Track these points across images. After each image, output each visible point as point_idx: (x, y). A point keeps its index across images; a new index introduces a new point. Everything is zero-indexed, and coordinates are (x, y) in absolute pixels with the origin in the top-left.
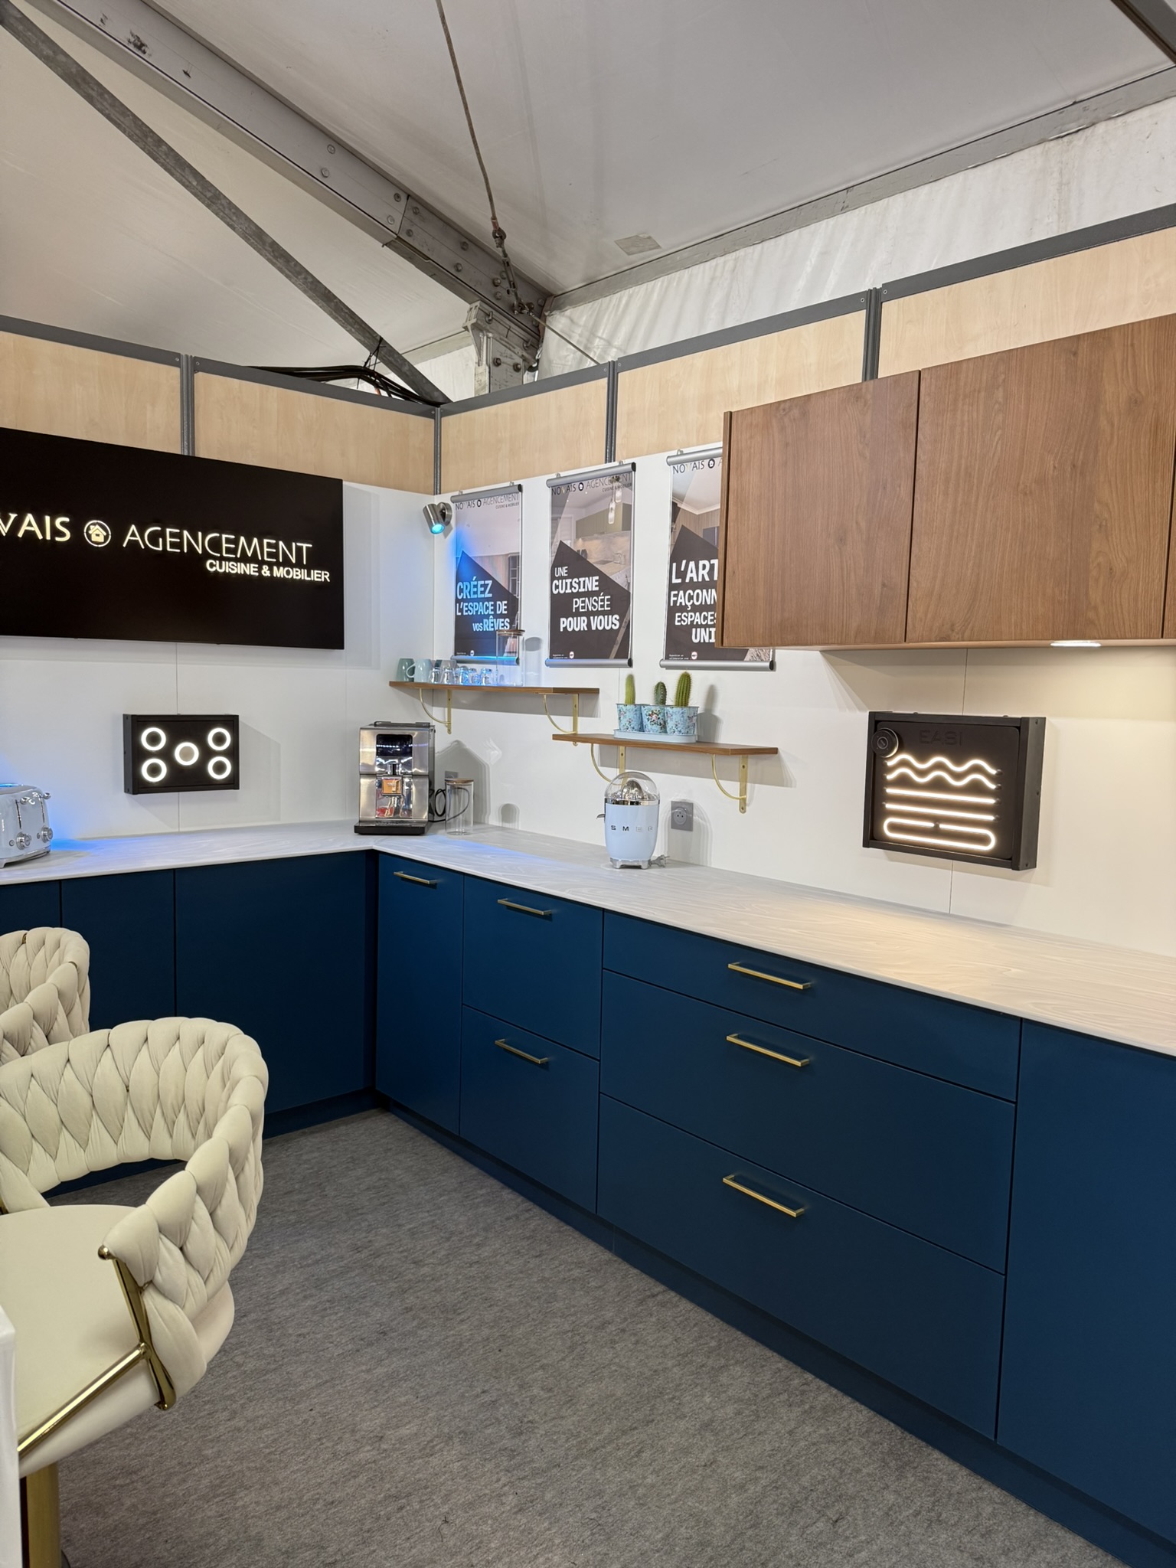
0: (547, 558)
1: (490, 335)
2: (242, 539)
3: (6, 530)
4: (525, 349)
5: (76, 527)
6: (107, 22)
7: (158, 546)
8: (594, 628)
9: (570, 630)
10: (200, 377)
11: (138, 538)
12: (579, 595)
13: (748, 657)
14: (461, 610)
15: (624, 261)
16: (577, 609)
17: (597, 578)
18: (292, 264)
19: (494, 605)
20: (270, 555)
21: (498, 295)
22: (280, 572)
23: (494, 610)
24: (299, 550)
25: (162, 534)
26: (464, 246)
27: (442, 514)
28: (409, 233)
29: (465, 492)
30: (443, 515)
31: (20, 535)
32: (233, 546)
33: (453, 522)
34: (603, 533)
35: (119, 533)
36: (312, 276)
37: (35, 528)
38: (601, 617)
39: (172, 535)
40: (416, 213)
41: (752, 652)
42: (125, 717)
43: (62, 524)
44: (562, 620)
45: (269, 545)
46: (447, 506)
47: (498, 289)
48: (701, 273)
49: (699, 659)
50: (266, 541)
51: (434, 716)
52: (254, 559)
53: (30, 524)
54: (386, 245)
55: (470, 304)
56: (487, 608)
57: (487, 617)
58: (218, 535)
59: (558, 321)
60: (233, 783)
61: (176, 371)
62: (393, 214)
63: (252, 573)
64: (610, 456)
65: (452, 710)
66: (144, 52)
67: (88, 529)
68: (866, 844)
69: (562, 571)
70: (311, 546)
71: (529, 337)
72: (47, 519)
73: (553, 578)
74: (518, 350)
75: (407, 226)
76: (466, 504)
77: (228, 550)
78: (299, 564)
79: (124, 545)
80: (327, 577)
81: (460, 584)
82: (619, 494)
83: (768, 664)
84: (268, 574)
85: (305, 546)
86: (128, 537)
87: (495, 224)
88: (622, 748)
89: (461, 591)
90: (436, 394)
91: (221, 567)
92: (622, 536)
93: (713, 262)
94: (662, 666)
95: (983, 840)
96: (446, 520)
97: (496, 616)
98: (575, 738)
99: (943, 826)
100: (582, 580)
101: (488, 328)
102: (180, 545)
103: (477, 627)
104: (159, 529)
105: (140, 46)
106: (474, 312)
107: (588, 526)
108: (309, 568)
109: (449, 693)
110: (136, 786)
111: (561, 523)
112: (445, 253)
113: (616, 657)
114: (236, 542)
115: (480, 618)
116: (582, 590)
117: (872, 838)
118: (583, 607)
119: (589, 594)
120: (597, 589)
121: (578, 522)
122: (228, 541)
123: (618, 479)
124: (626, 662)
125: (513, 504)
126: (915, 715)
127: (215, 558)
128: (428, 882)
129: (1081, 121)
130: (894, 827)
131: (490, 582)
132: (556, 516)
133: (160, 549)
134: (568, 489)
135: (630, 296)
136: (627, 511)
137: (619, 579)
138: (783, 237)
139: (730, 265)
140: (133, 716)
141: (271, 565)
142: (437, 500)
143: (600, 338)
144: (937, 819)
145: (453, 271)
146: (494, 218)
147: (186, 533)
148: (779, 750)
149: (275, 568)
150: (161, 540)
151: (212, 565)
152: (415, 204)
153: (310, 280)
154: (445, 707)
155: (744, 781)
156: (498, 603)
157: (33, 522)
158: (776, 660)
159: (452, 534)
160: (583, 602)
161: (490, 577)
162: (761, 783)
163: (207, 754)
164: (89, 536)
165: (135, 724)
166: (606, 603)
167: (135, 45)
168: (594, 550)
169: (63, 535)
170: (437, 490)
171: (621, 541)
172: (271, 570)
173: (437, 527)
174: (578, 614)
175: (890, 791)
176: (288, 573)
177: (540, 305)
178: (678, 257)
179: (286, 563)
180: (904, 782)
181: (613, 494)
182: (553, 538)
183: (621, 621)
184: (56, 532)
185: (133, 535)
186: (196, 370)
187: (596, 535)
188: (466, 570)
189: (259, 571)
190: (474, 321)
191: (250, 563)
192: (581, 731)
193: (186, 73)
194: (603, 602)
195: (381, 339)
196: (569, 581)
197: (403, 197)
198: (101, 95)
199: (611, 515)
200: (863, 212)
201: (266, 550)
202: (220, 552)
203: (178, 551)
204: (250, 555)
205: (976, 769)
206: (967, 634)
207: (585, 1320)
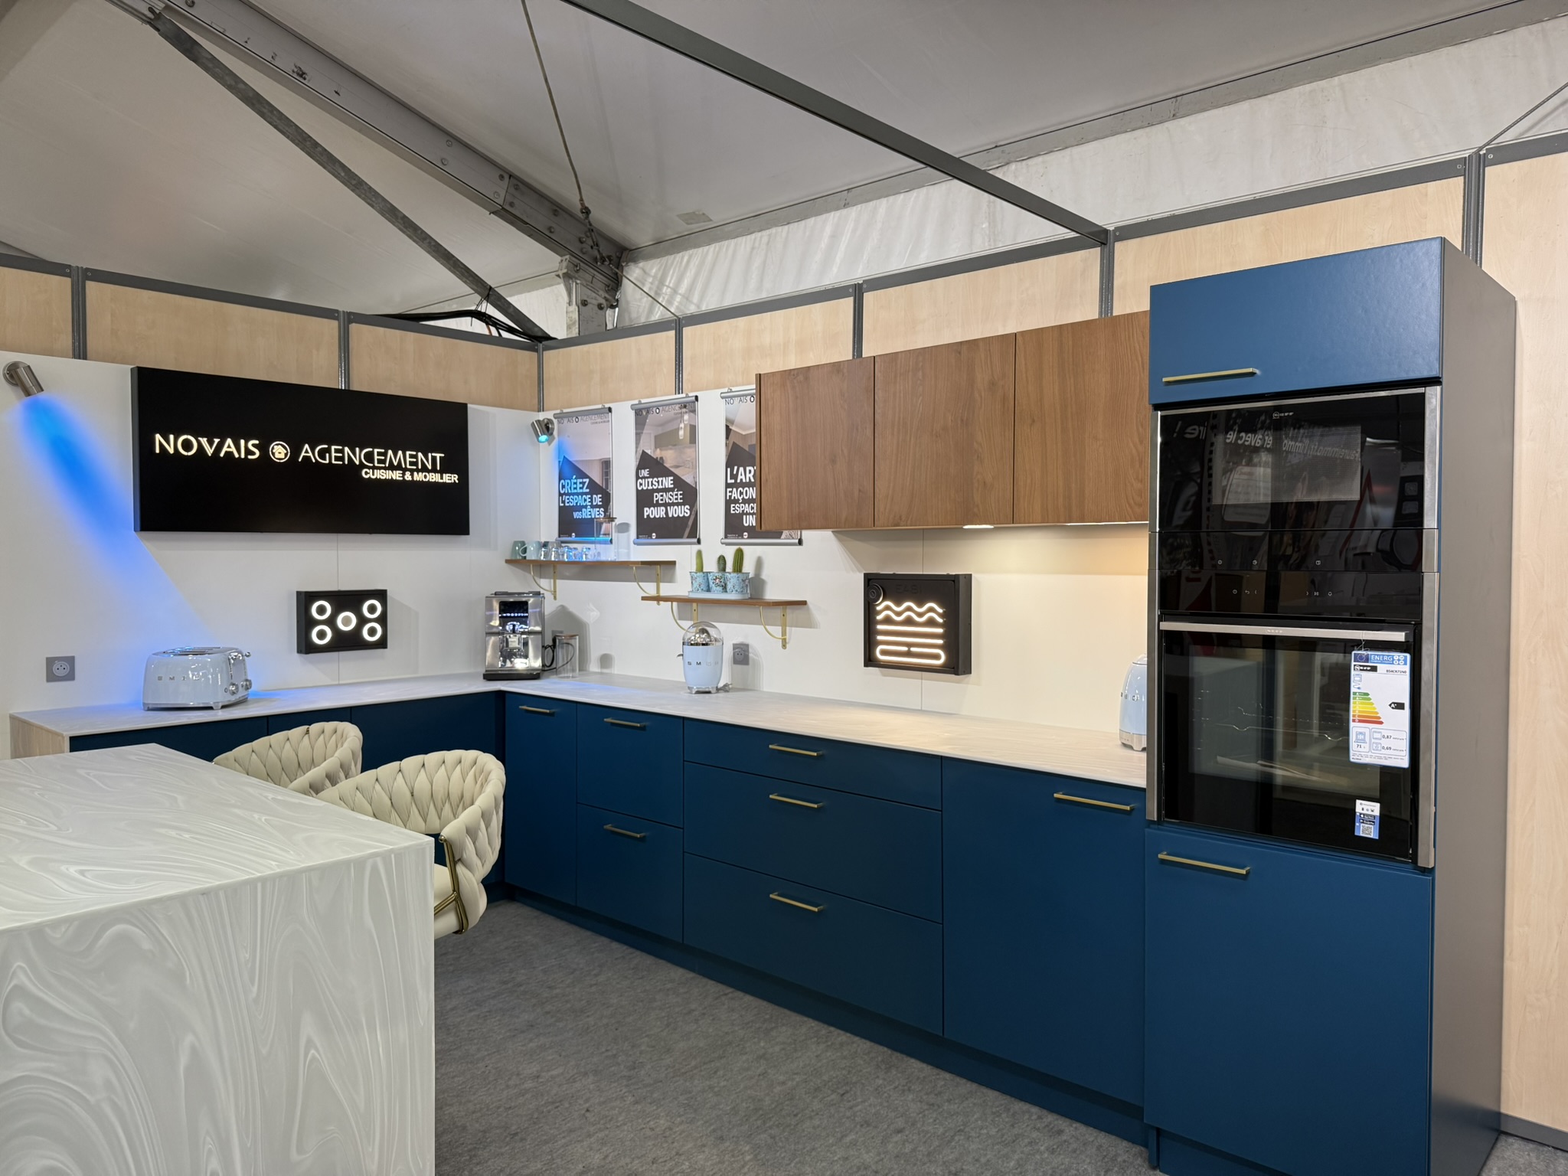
0: (632, 463)
1: (578, 282)
2: (390, 452)
3: (212, 451)
4: (607, 292)
5: (263, 448)
6: (277, 59)
7: (325, 460)
8: (670, 516)
9: (652, 517)
10: (354, 327)
11: (310, 454)
12: (658, 491)
13: (783, 536)
14: (563, 502)
15: (684, 228)
16: (657, 501)
17: (672, 478)
18: (419, 232)
19: (591, 498)
20: (411, 463)
21: (584, 250)
22: (419, 477)
23: (591, 502)
24: (434, 459)
25: (328, 450)
26: (555, 213)
27: (546, 428)
28: (512, 204)
29: (565, 411)
30: (548, 428)
31: (222, 455)
32: (383, 458)
33: (555, 433)
34: (675, 445)
35: (296, 450)
36: (434, 240)
37: (233, 449)
38: (676, 507)
39: (337, 451)
40: (516, 189)
41: (785, 533)
42: (299, 593)
43: (253, 445)
44: (646, 509)
45: (411, 456)
46: (550, 421)
47: (584, 245)
48: (744, 243)
49: (748, 538)
50: (408, 453)
51: (542, 585)
52: (399, 467)
53: (229, 447)
54: (493, 213)
55: (561, 256)
56: (585, 500)
57: (586, 507)
58: (371, 449)
59: (633, 272)
60: (382, 644)
61: (335, 324)
62: (499, 191)
63: (398, 478)
64: (679, 389)
65: (558, 581)
66: (305, 79)
67: (273, 448)
68: (866, 665)
69: (645, 473)
70: (443, 455)
71: (610, 282)
72: (242, 442)
73: (638, 478)
74: (601, 293)
75: (509, 199)
76: (566, 420)
77: (380, 461)
78: (434, 470)
79: (300, 460)
80: (456, 479)
81: (562, 481)
82: (686, 417)
83: (797, 541)
84: (410, 478)
85: (438, 455)
86: (303, 454)
87: (583, 204)
88: (695, 605)
89: (563, 487)
90: (536, 329)
91: (373, 474)
92: (690, 447)
93: (753, 236)
94: (722, 543)
95: (937, 657)
96: (550, 432)
97: (593, 507)
98: (658, 599)
99: (913, 649)
100: (660, 479)
101: (577, 276)
102: (342, 459)
103: (577, 515)
104: (326, 446)
105: (302, 75)
106: (565, 264)
107: (661, 441)
108: (442, 472)
109: (554, 567)
110: (306, 647)
111: (643, 437)
112: (541, 220)
113: (688, 537)
114: (385, 454)
115: (579, 508)
116: (660, 487)
117: (870, 660)
118: (662, 500)
119: (666, 490)
120: (672, 486)
121: (656, 437)
122: (379, 454)
123: (685, 407)
124: (695, 540)
125: (604, 422)
126: (894, 574)
127: (369, 468)
128: (548, 711)
129: (1000, 160)
130: (884, 652)
131: (587, 480)
132: (639, 431)
133: (327, 462)
134: (648, 412)
135: (690, 257)
136: (693, 430)
137: (688, 479)
138: (803, 222)
139: (765, 240)
140: (306, 593)
141: (412, 471)
142: (542, 416)
143: (668, 287)
144: (909, 645)
145: (547, 233)
146: (581, 200)
147: (347, 449)
148: (808, 602)
149: (415, 473)
150: (327, 455)
151: (366, 473)
152: (516, 182)
153: (433, 243)
154: (550, 578)
155: (784, 626)
156: (594, 496)
157: (232, 445)
158: (803, 538)
159: (555, 442)
160: (662, 496)
161: (587, 477)
162: (796, 626)
163: (362, 621)
164: (273, 454)
165: (306, 599)
166: (680, 497)
167: (298, 74)
168: (669, 457)
169: (253, 453)
170: (541, 409)
171: (689, 451)
172: (412, 475)
173: (543, 438)
174: (658, 505)
175: (880, 627)
176: (425, 477)
177: (617, 257)
178: (727, 228)
179: (424, 469)
180: (888, 621)
181: (682, 417)
182: (637, 448)
183: (690, 510)
184: (248, 452)
185: (307, 452)
186: (350, 322)
187: (670, 447)
188: (567, 470)
189: (403, 477)
190: (565, 271)
191: (396, 470)
192: (663, 593)
193: (336, 92)
194: (677, 496)
195: (491, 288)
196: (650, 480)
197: (506, 177)
198: (272, 112)
199: (681, 433)
200: (859, 209)
201: (408, 459)
202: (373, 462)
203: (341, 463)
204: (396, 464)
205: (931, 610)
206: (909, 522)
207: (677, 1010)
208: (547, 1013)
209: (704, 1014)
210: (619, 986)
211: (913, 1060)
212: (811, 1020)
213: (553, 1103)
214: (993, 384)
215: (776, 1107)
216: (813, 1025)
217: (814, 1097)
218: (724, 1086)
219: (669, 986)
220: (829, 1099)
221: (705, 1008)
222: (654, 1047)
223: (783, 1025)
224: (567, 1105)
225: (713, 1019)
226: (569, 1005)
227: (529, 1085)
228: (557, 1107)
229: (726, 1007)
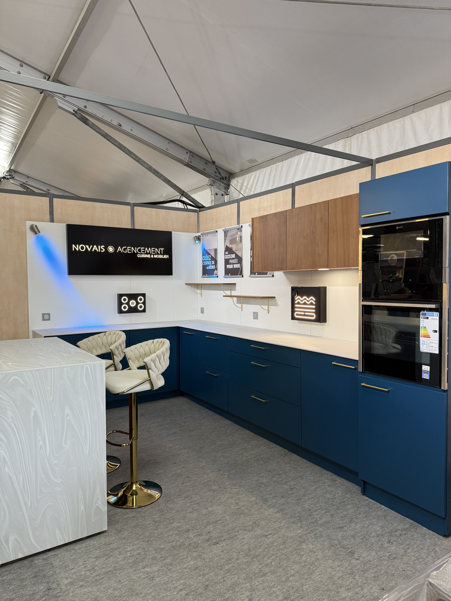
0: (223, 249)
1: (215, 187)
2: (146, 249)
3: (90, 250)
4: (225, 189)
5: (106, 248)
6: (112, 121)
7: (125, 252)
8: (234, 268)
10: (135, 208)
11: (121, 250)
12: (231, 259)
13: (268, 274)
14: (204, 264)
15: (249, 165)
16: (231, 262)
17: (235, 254)
18: (159, 174)
19: (211, 262)
20: (153, 252)
21: (216, 176)
22: (156, 256)
23: (211, 263)
24: (161, 250)
25: (127, 249)
26: (206, 163)
27: (198, 238)
28: (191, 162)
29: (204, 232)
30: (199, 239)
31: (93, 251)
32: (144, 250)
33: (201, 240)
34: (236, 243)
35: (116, 249)
36: (165, 177)
37: (96, 249)
38: (236, 264)
39: (129, 249)
40: (192, 156)
41: (269, 273)
42: (118, 294)
43: (103, 247)
44: (227, 265)
45: (153, 250)
46: (200, 236)
47: (217, 174)
48: (268, 169)
49: (257, 275)
50: (152, 249)
51: (198, 293)
52: (149, 253)
53: (95, 248)
54: (185, 165)
55: (209, 178)
56: (210, 263)
57: (210, 265)
58: (140, 248)
59: (234, 182)
60: (144, 311)
61: (130, 207)
62: (186, 157)
63: (149, 257)
64: (238, 223)
65: (202, 290)
66: (121, 127)
67: (109, 248)
68: (292, 319)
69: (227, 253)
70: (164, 249)
71: (226, 186)
72: (99, 246)
73: (225, 255)
74: (223, 190)
75: (190, 160)
76: (204, 235)
77: (143, 252)
78: (161, 254)
79: (117, 252)
80: (168, 257)
81: (203, 256)
82: (239, 233)
83: (272, 276)
84: (153, 257)
85: (162, 249)
86: (118, 250)
87: (212, 160)
88: (242, 298)
89: (204, 258)
90: (199, 204)
91: (141, 256)
92: (240, 244)
93: (271, 166)
94: (249, 277)
95: (313, 316)
96: (200, 240)
97: (212, 265)
98: (231, 296)
99: (306, 314)
100: (231, 255)
101: (214, 185)
102: (131, 251)
103: (207, 268)
104: (126, 247)
105: (120, 125)
106: (210, 181)
107: (233, 241)
108: (163, 255)
109: (201, 286)
110: (120, 312)
111: (226, 240)
112: (201, 166)
113: (239, 275)
114: (145, 249)
115: (208, 266)
116: (231, 258)
117: (293, 318)
118: (232, 262)
119: (233, 259)
120: (235, 257)
121: (230, 240)
122: (143, 249)
123: (239, 230)
124: (241, 276)
125: (215, 236)
126: (302, 287)
127: (139, 254)
128: (190, 333)
130: (297, 315)
131: (210, 256)
132: (225, 239)
133: (126, 252)
134: (228, 232)
135: (251, 175)
136: (241, 237)
137: (239, 255)
138: (287, 160)
139: (275, 167)
140: (120, 294)
141: (153, 255)
142: (197, 234)
143: (244, 186)
144: (305, 312)
145: (203, 171)
146: (211, 158)
147: (132, 248)
148: (276, 297)
149: (155, 255)
150: (126, 250)
151: (139, 256)
152: (192, 154)
153: (164, 178)
154: (200, 290)
155: (268, 306)
156: (212, 261)
157: (96, 248)
158: (274, 274)
159: (201, 243)
160: (232, 261)
161: (210, 255)
162: (272, 306)
163: (138, 303)
164: (109, 250)
165: (120, 296)
166: (237, 261)
167: (119, 125)
168: (234, 247)
169: (103, 250)
170: (198, 232)
171: (240, 245)
172: (154, 256)
173: (197, 242)
174: (231, 264)
175: (296, 306)
176: (158, 256)
177: (229, 177)
178: (263, 164)
179: (158, 254)
180: (299, 303)
181: (238, 233)
182: (225, 244)
183: (240, 265)
184: (101, 250)
185: (120, 249)
186: (134, 206)
187: (234, 244)
188: (205, 252)
189: (151, 256)
190: (210, 183)
191: (148, 254)
192: (232, 294)
193: (131, 130)
194: (236, 261)
195: (184, 191)
196: (228, 255)
197: (189, 152)
198: (111, 139)
199: (237, 239)
200: (305, 154)
201: (152, 251)
202: (141, 252)
203: (130, 252)
204: (148, 252)
205: (312, 299)
206: (296, 268)
207: (222, 432)
208: (181, 430)
209: (231, 434)
210: (207, 424)
211: (295, 455)
212: (265, 439)
213: (172, 455)
214: (321, 219)
215: (241, 463)
216: (265, 441)
217: (255, 462)
218: (228, 456)
219: (223, 425)
220: (260, 463)
221: (232, 433)
222: (210, 442)
223: (255, 440)
224: (176, 456)
225: (233, 436)
226: (189, 428)
227: (167, 449)
228: (173, 457)
229: (239, 433)
